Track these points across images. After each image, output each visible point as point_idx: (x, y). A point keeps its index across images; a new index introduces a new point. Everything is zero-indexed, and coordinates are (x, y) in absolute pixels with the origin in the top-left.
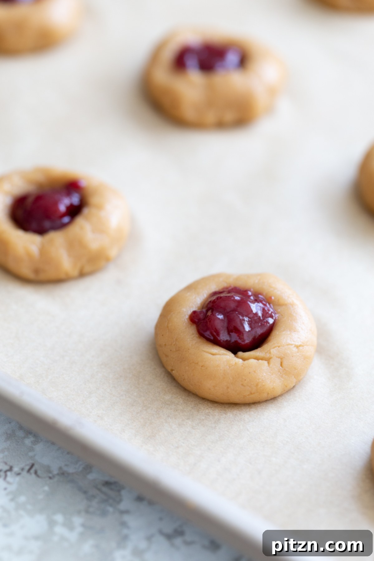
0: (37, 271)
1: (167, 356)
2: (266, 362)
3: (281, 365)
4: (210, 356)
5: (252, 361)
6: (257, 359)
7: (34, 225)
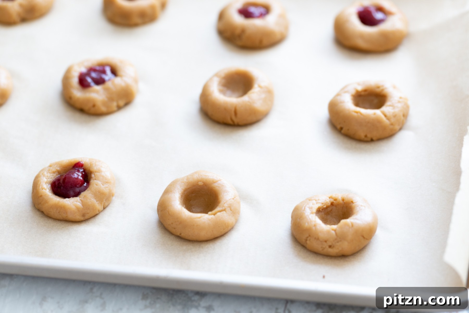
0: (84, 215)
1: (174, 228)
2: (224, 212)
3: (231, 210)
4: (198, 219)
5: (219, 214)
6: (220, 211)
7: (72, 193)
